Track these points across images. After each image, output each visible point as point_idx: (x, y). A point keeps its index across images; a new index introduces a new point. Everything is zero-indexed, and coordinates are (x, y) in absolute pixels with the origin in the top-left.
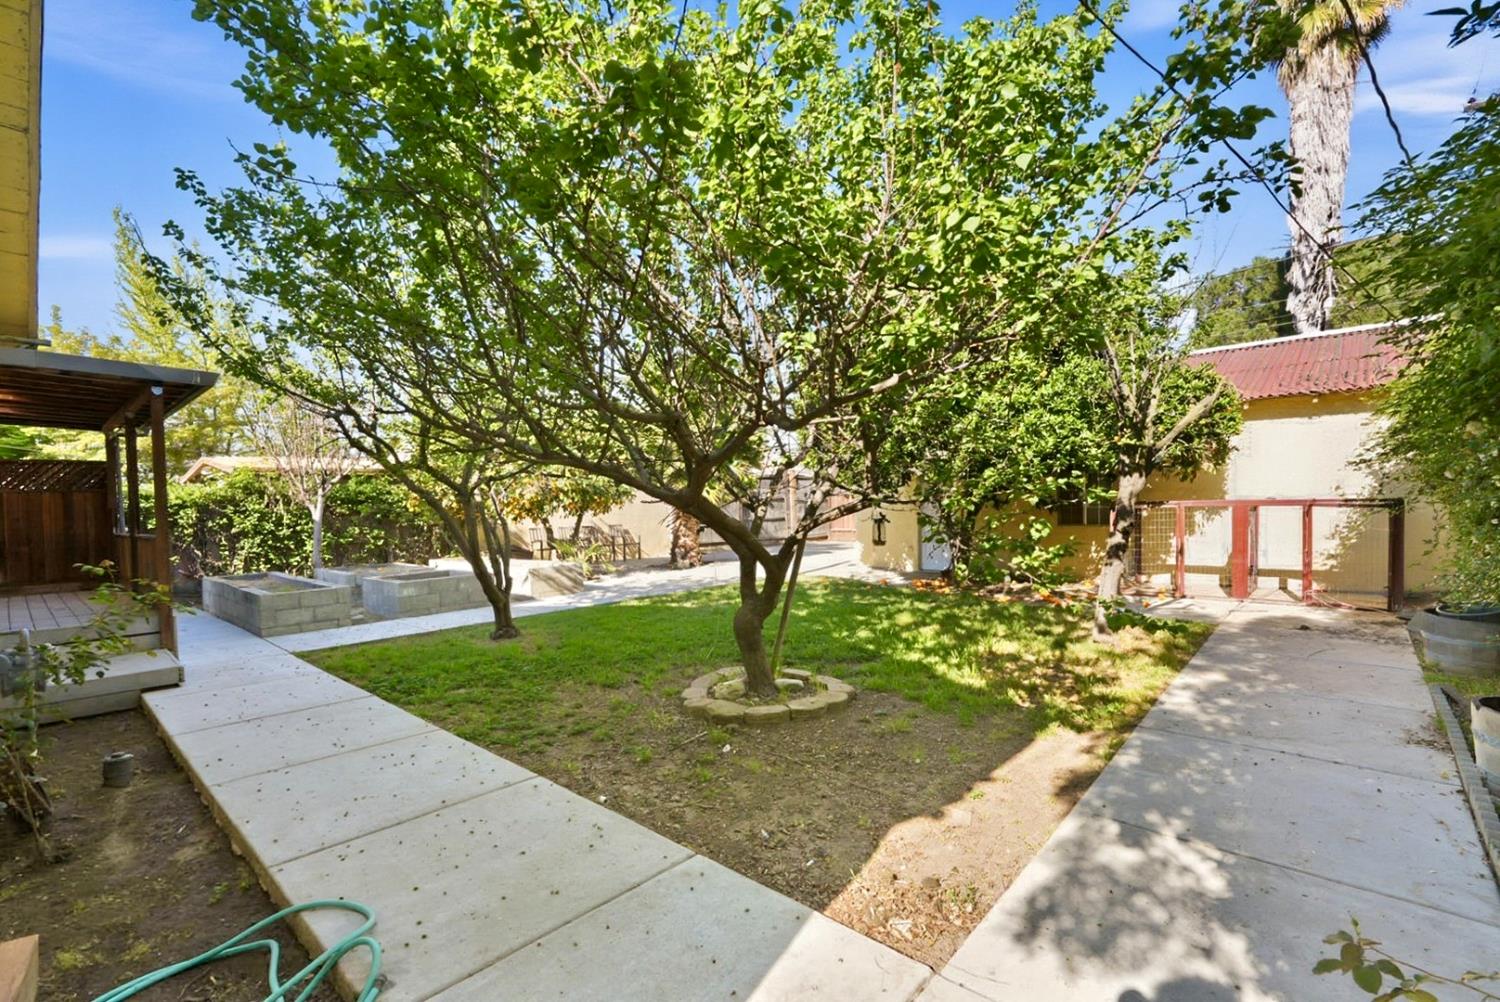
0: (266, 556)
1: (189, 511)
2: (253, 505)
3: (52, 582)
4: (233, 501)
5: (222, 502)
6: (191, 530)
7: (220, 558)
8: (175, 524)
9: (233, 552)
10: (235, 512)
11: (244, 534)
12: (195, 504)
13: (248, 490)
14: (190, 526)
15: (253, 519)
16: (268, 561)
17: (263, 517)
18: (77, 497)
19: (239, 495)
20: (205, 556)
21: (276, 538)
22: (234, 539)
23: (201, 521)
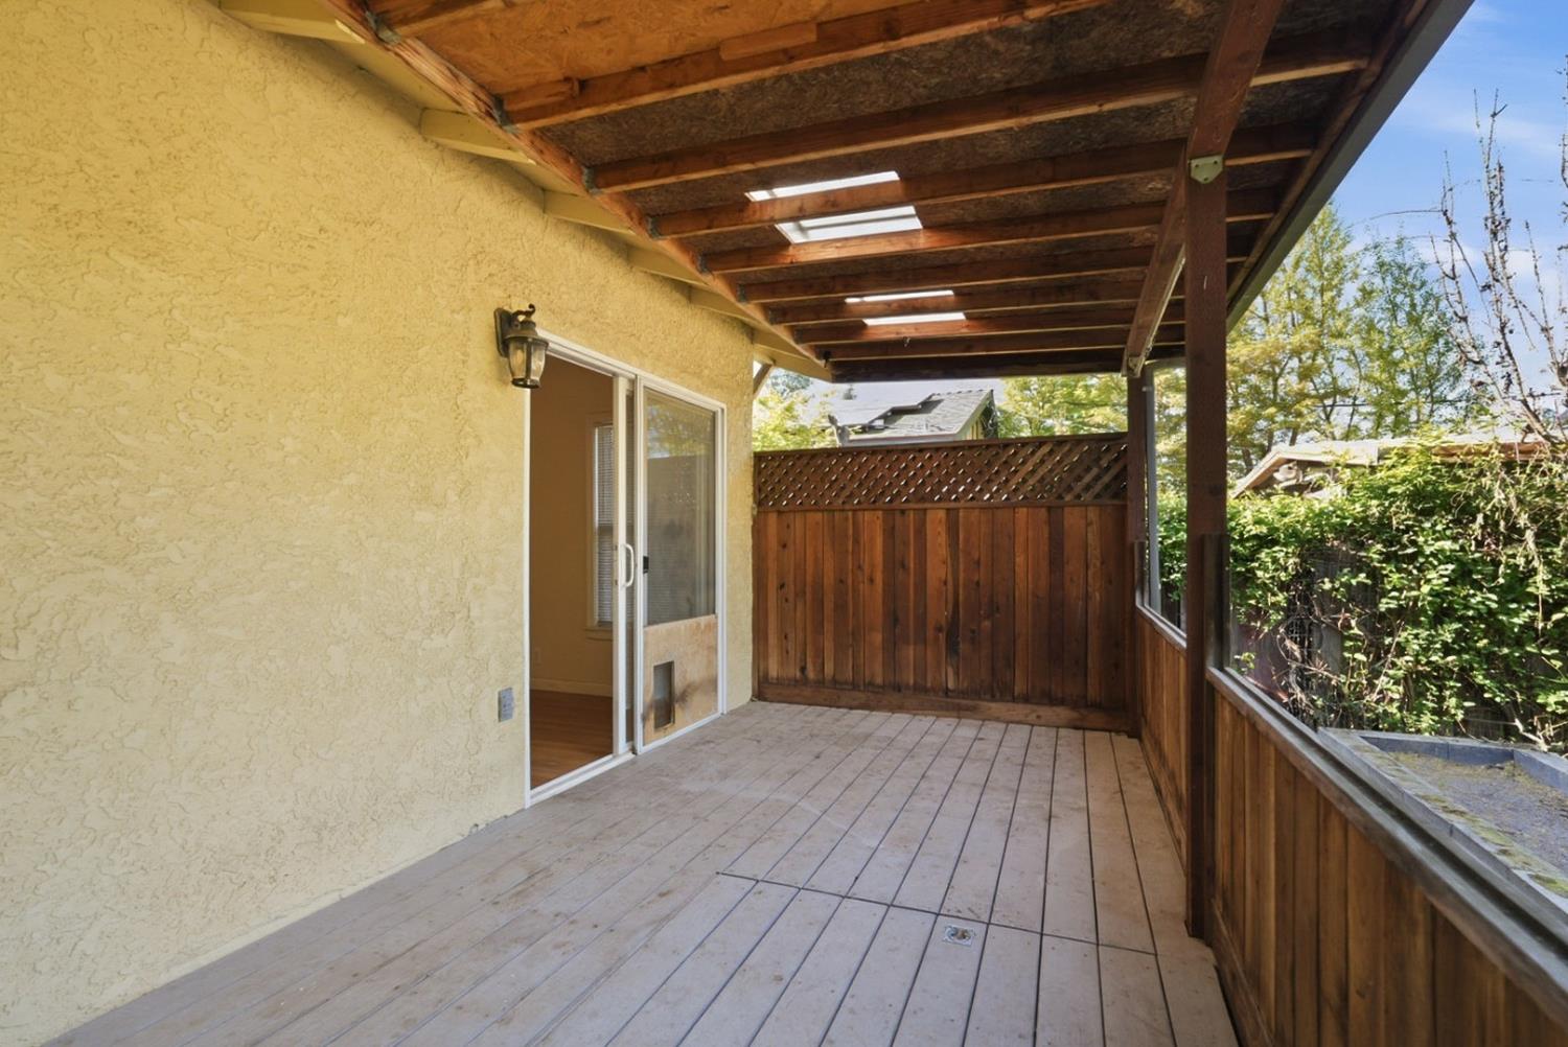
0: (1464, 674)
1: (1280, 552)
2: (1437, 539)
3: (1026, 699)
4: (1381, 528)
5: (1356, 533)
6: (1281, 598)
7: (1344, 667)
8: (1248, 578)
9: (1378, 652)
10: (1388, 558)
11: (1408, 614)
12: (1294, 535)
13: (1425, 501)
14: (1283, 587)
15: (1437, 577)
16: (1470, 690)
17: (1464, 574)
18: (1073, 519)
19: (1401, 516)
20: (1308, 658)
21: (1498, 633)
22: (1380, 626)
23: (1304, 576)
